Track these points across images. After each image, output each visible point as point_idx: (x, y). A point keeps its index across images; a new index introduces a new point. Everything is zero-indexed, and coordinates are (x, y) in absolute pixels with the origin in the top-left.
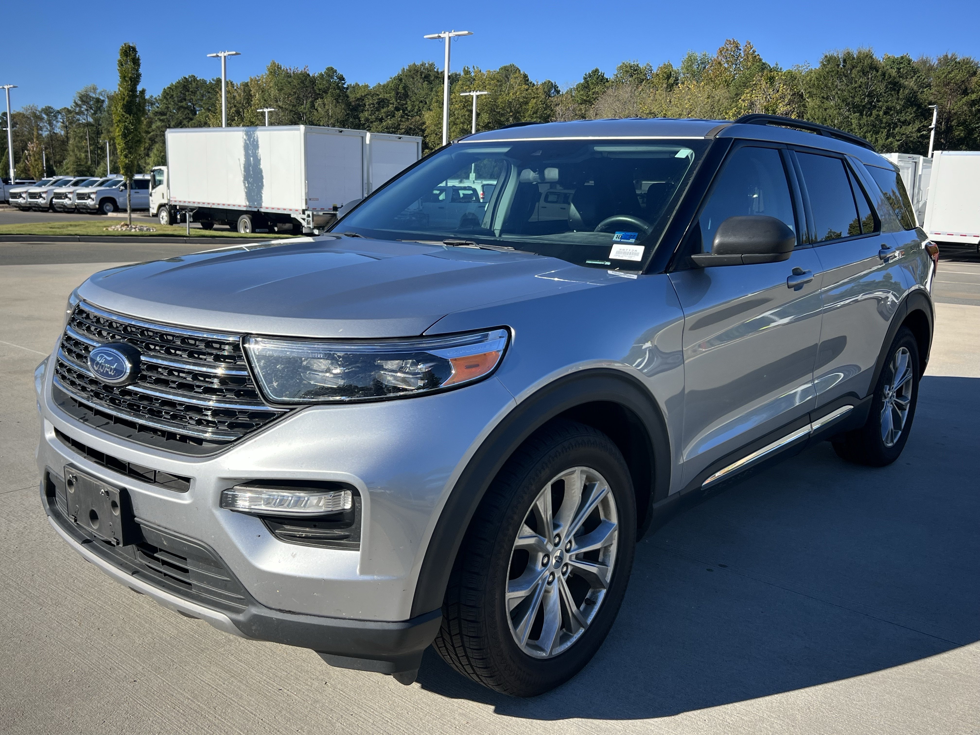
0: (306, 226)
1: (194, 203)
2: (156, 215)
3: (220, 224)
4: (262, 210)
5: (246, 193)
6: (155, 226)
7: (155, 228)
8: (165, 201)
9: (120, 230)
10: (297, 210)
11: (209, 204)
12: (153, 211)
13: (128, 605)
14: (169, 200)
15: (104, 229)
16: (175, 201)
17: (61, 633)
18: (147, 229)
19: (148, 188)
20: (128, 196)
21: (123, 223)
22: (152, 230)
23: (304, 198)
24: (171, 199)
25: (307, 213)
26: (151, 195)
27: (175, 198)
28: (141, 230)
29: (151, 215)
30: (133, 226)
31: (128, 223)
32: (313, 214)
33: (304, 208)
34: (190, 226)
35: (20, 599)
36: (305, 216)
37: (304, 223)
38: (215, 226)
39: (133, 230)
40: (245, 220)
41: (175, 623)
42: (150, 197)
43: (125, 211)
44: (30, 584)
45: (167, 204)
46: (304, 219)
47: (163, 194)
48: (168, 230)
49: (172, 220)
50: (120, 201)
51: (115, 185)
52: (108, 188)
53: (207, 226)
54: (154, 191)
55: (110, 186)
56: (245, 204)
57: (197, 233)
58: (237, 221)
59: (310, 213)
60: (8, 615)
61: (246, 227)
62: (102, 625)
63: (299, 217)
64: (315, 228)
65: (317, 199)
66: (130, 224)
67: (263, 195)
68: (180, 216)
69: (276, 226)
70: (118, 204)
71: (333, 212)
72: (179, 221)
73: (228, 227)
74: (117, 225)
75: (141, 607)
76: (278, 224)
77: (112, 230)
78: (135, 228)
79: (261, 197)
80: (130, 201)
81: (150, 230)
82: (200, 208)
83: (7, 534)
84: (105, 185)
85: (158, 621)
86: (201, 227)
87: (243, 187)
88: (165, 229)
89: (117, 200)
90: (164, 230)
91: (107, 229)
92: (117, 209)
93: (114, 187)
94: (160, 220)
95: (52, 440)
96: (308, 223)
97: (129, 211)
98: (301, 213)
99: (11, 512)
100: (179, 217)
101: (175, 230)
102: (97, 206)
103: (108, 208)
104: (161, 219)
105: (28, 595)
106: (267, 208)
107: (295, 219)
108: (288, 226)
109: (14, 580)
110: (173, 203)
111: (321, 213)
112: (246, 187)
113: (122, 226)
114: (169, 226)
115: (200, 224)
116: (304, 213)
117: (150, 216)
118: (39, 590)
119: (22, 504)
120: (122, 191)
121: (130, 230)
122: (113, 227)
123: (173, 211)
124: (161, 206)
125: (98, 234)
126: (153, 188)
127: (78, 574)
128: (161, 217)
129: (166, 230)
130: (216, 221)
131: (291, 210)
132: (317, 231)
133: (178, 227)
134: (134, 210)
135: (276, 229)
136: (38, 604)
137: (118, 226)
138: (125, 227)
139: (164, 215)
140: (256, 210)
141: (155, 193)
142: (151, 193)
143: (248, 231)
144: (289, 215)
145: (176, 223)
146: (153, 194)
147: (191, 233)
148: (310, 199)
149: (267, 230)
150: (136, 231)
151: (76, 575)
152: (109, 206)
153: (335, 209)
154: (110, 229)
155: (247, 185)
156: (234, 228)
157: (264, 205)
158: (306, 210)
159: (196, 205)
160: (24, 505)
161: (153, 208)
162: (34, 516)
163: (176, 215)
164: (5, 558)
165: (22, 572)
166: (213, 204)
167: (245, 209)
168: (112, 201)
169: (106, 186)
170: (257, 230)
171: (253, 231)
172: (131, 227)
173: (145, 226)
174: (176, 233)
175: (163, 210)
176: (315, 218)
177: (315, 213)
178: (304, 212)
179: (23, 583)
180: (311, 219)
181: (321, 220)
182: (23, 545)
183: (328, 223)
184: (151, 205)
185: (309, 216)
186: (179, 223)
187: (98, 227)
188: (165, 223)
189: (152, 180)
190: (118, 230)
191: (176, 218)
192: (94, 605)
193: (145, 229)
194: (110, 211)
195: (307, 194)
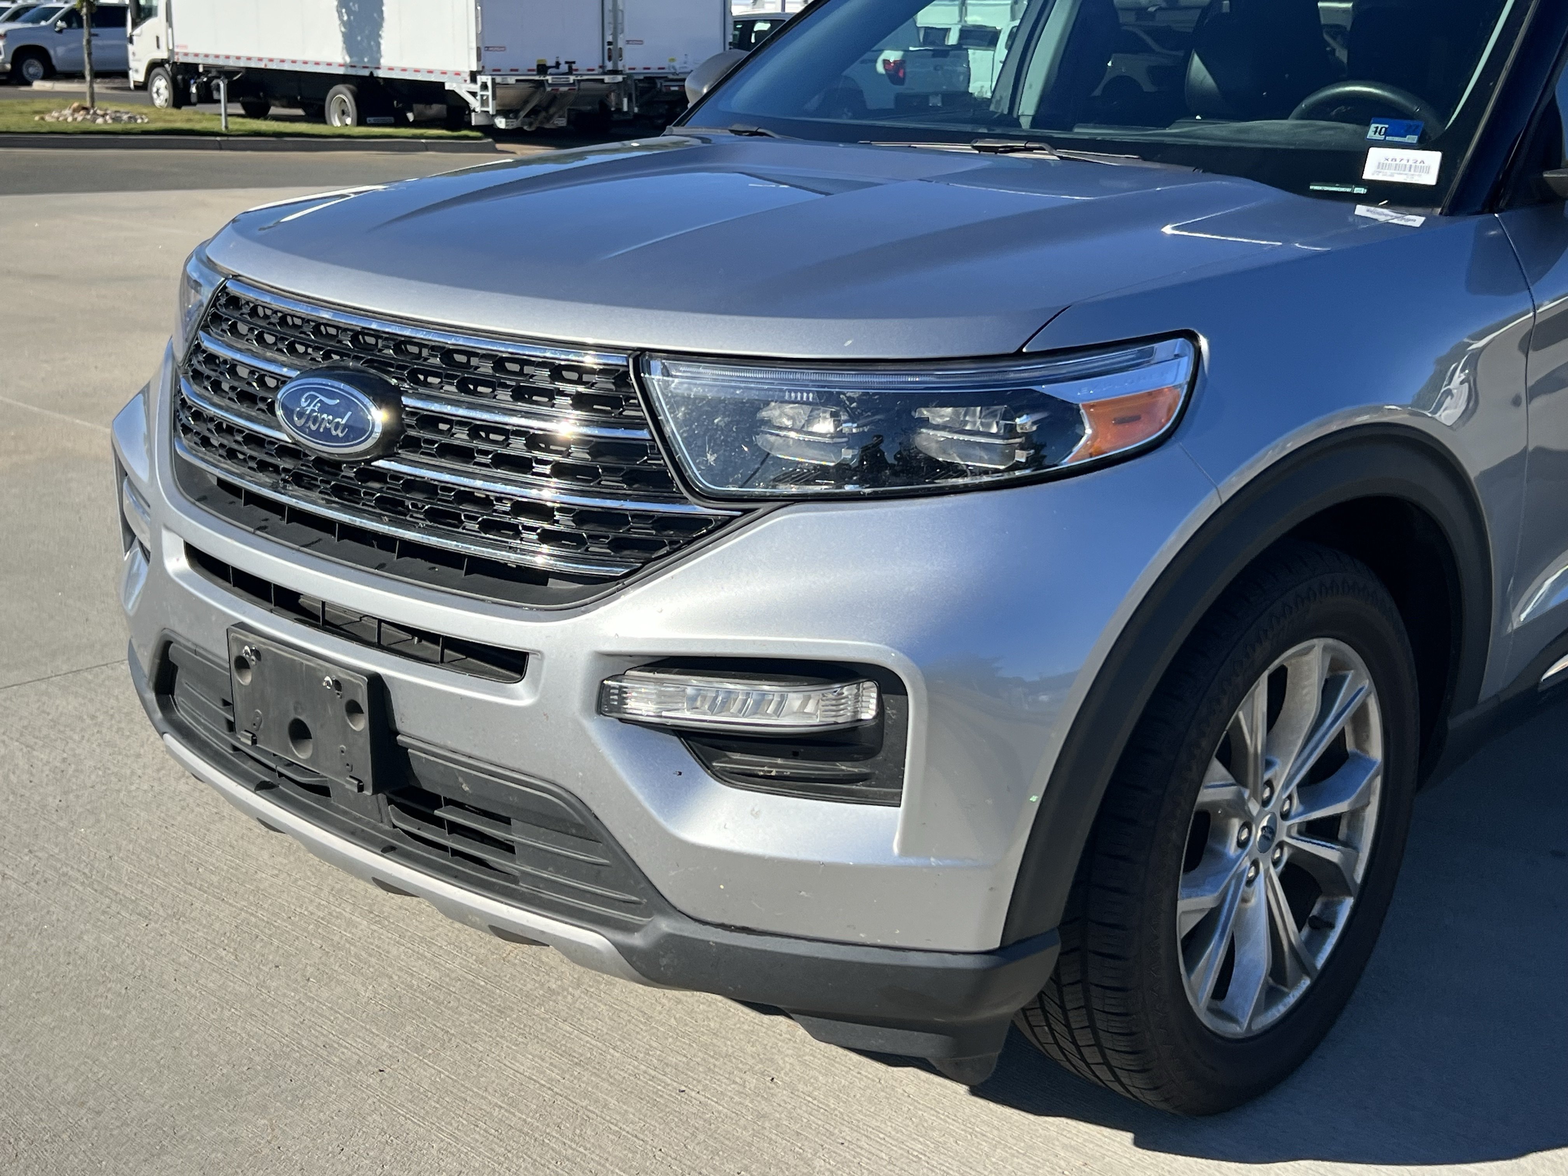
0: (478, 109)
1: (238, 58)
2: (143, 87)
3: (284, 107)
4: (381, 74)
5: (344, 35)
6: (145, 110)
7: (145, 114)
8: (163, 54)
9: (70, 119)
10: (458, 74)
11: (260, 60)
12: (137, 75)
13: (322, 919)
14: (172, 52)
15: (37, 118)
16: (186, 54)
17: (203, 974)
18: (130, 118)
19: (123, 24)
20: (85, 43)
21: (76, 105)
22: (139, 121)
23: (474, 45)
24: (176, 50)
25: (481, 79)
26: (131, 41)
27: (185, 47)
28: (116, 120)
29: (132, 86)
30: (99, 112)
31: (88, 104)
32: (493, 80)
33: (475, 69)
34: (230, 111)
35: (98, 905)
36: (476, 88)
37: (475, 103)
38: (273, 110)
39: (100, 121)
40: (343, 95)
41: (429, 955)
42: (130, 47)
43: (75, 75)
44: (109, 875)
45: (167, 61)
46: (474, 94)
47: (158, 38)
48: (175, 121)
49: (180, 98)
50: (58, 53)
51: (46, 19)
52: (30, 25)
53: (256, 111)
54: (137, 31)
55: (36, 20)
56: (341, 61)
57: (243, 128)
58: (324, 100)
59: (487, 79)
60: (85, 937)
61: (343, 113)
62: (282, 960)
63: (463, 89)
64: (499, 113)
65: (503, 48)
66: (93, 106)
67: (382, 41)
68: (197, 88)
69: (411, 111)
70: (54, 62)
71: (537, 78)
72: (194, 99)
73: (300, 112)
74: (65, 108)
75: (350, 923)
76: (415, 106)
77: (53, 120)
78: (103, 116)
79: (378, 45)
80: (90, 54)
81: (136, 120)
82: (248, 69)
83: (32, 774)
84: (22, 18)
85: (394, 951)
86: (242, 112)
87: (338, 22)
88: (168, 118)
89: (52, 52)
90: (165, 121)
91: (43, 119)
92: (50, 74)
93: (43, 23)
94: (152, 98)
95: (182, 575)
96: (484, 103)
97: (88, 78)
98: (468, 79)
99: (25, 727)
100: (194, 90)
101: (189, 120)
102: (8, 66)
103: (32, 70)
104: (155, 96)
105: (114, 897)
106: (391, 69)
107: (453, 92)
108: (437, 109)
109: (76, 866)
110: (181, 59)
111: (512, 80)
112: (343, 23)
113: (76, 110)
114: (175, 111)
115: (239, 105)
116: (473, 79)
117: (129, 89)
118: (131, 887)
119: (44, 712)
120: (61, 31)
121: (94, 121)
122: (55, 114)
123: (180, 77)
124: (154, 65)
125: (30, 130)
126: (135, 25)
127: (202, 856)
128: (155, 90)
129: (170, 121)
130: (276, 99)
131: (444, 73)
132: (503, 120)
133: (196, 113)
134: (98, 75)
135: (411, 116)
136: (139, 914)
137: (67, 112)
138: (82, 112)
139: (161, 86)
140: (366, 73)
141: (139, 35)
142: (131, 36)
143: (349, 121)
144: (442, 84)
145: (189, 103)
146: (135, 38)
147: (230, 127)
148: (487, 48)
149: (392, 119)
150: (105, 121)
151: (199, 858)
152: (33, 67)
153: (542, 69)
154: (48, 118)
155: (345, 18)
156: (318, 115)
157: (384, 62)
158: (479, 72)
159: (242, 64)
160: (48, 714)
161: (137, 71)
162: (76, 737)
163: (188, 87)
164: (43, 823)
165: (86, 850)
166: (271, 60)
167: (341, 71)
168: (39, 53)
169: (26, 21)
170: (370, 120)
171: (360, 121)
172: (95, 113)
173: (125, 111)
174: (198, 126)
175: (158, 74)
176: (499, 92)
177: (498, 80)
178: (473, 76)
179: (94, 872)
180: (489, 93)
181: (509, 96)
182: (71, 796)
183: (526, 102)
184: (132, 64)
185: (484, 86)
186: (194, 104)
187: (21, 113)
188: (163, 103)
189: (133, 6)
190: (66, 120)
191: (189, 93)
192: (253, 920)
193: (125, 117)
194: (36, 77)
195: (480, 36)
